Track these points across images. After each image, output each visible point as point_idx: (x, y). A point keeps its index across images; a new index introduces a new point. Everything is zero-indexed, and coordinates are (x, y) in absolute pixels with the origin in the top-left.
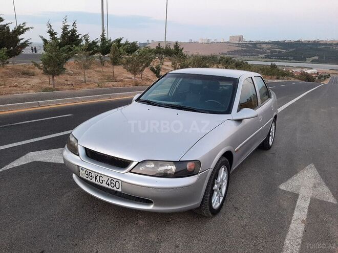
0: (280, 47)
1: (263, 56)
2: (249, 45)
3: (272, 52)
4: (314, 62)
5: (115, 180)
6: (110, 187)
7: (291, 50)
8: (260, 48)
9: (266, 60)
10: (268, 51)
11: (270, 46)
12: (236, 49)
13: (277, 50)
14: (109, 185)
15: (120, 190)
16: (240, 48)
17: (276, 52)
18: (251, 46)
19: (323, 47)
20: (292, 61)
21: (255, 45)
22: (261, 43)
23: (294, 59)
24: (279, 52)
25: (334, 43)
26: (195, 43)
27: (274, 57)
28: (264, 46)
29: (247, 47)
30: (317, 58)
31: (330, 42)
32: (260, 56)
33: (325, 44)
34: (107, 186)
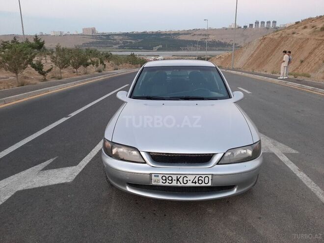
0: (130, 38)
1: (117, 46)
2: (103, 37)
3: (124, 43)
4: (159, 50)
5: (204, 176)
6: (197, 185)
7: (140, 40)
8: (114, 40)
9: (120, 50)
10: (120, 42)
11: (121, 38)
12: (91, 40)
13: (128, 41)
14: (195, 183)
15: (210, 184)
16: (95, 40)
17: (127, 42)
18: (105, 37)
19: (164, 36)
20: (142, 50)
21: (108, 36)
22: (113, 35)
23: (143, 49)
24: (131, 42)
25: (172, 33)
26: (47, 35)
27: (127, 48)
28: (116, 37)
29: (101, 38)
30: (161, 46)
31: (169, 33)
32: (115, 46)
33: (166, 34)
34: (194, 185)
